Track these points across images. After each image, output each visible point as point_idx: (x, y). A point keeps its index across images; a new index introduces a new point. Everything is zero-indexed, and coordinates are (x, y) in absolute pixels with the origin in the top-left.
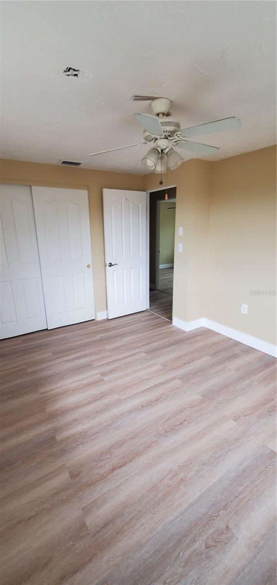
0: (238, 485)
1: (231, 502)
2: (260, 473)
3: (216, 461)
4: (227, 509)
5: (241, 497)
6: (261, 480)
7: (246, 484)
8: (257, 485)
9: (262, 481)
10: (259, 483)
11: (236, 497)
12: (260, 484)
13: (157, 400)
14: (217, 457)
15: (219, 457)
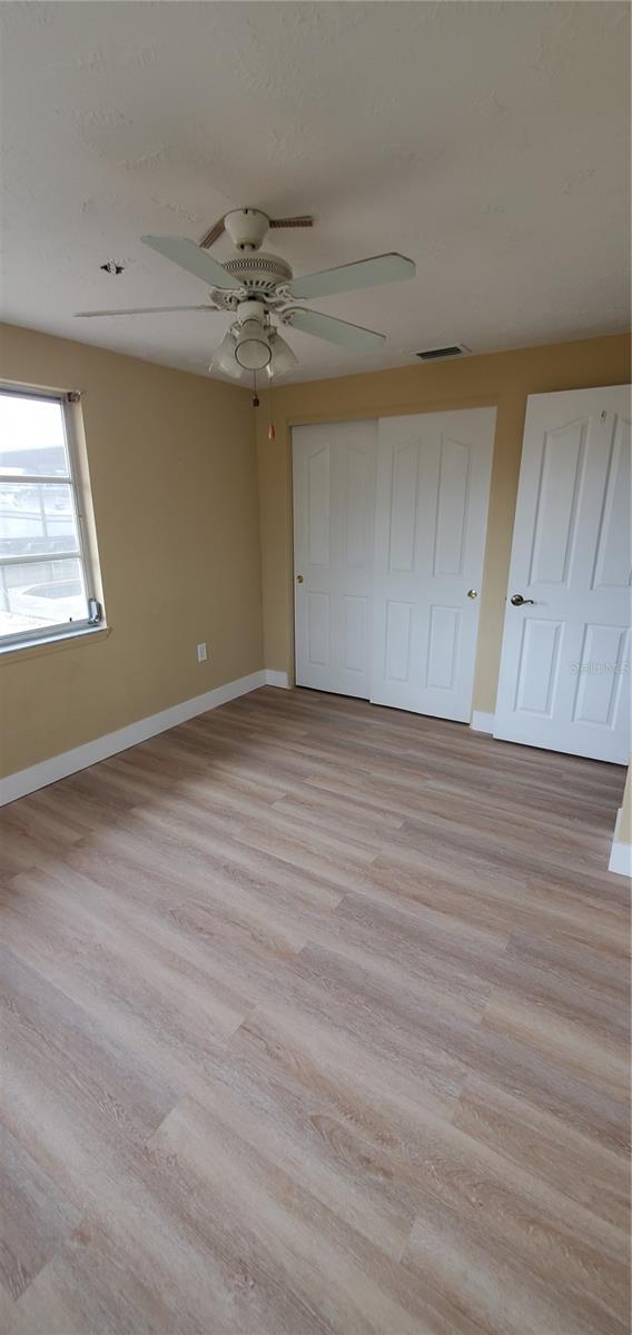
0: (67, 1038)
1: (34, 1029)
2: (94, 1083)
3: (116, 999)
4: (22, 1023)
5: (44, 1046)
6: (79, 1084)
7: (68, 1054)
8: (67, 1075)
9: (76, 1085)
10: (70, 1079)
11: (43, 1038)
12: (68, 1081)
13: (252, 881)
14: (128, 999)
15: (127, 1002)
